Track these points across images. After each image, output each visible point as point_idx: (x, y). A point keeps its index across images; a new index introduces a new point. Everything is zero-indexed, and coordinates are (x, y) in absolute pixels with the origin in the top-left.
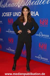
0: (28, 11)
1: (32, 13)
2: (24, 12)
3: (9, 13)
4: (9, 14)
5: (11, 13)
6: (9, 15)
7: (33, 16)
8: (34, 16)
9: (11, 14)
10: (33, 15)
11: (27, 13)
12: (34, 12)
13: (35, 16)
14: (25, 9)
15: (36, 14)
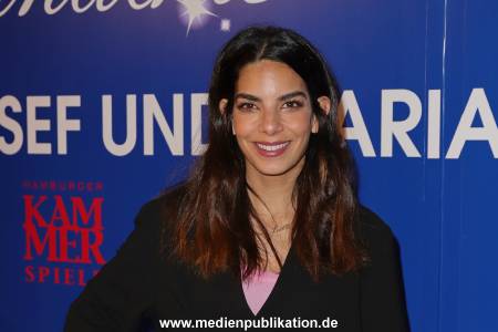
0: (307, 109)
1: (401, 111)
2: (246, 126)
3: (35, 102)
4: (41, 113)
5: (75, 101)
6: (42, 137)
7: (411, 151)
8: (433, 152)
9: (67, 125)
10: (419, 135)
11: (297, 125)
12: (435, 96)
13: (454, 152)
14: (268, 81)
15: (464, 133)
